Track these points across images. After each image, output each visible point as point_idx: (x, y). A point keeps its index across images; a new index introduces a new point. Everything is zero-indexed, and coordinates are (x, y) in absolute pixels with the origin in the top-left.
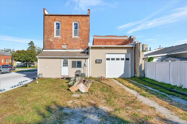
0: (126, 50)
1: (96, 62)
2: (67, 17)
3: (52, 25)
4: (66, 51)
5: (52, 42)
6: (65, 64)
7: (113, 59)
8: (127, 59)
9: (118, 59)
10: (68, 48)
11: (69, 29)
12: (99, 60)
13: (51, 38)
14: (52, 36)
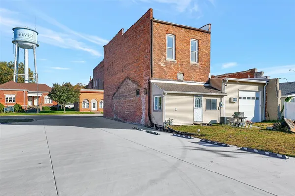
0: (257, 87)
1: (230, 102)
2: (183, 29)
3: (164, 40)
4: (183, 83)
5: (162, 68)
6: (198, 104)
7: (244, 98)
8: (257, 98)
9: (249, 98)
10: (185, 80)
11: (187, 49)
12: (234, 98)
13: (162, 60)
14: (164, 57)
